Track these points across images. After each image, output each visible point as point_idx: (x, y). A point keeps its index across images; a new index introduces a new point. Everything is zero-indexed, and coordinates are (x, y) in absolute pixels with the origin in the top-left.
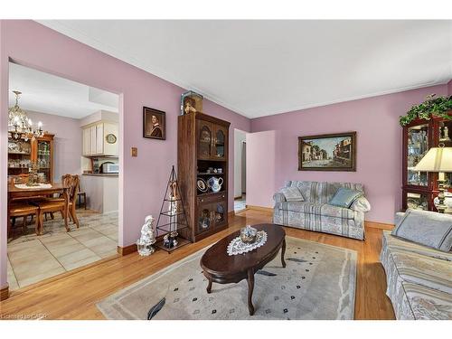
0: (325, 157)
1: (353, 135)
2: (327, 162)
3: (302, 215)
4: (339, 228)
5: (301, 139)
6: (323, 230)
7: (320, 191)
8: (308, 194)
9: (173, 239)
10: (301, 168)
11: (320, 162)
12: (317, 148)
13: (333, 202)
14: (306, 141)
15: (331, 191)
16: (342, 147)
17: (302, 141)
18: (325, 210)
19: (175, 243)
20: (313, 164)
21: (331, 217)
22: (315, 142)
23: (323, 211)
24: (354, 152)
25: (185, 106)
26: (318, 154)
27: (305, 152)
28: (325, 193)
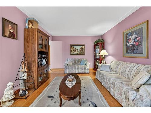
0: (77, 51)
1: (84, 45)
2: (78, 53)
3: (74, 69)
4: (84, 71)
5: (71, 45)
6: (80, 72)
7: (77, 61)
8: (74, 62)
9: (25, 91)
10: (71, 55)
11: (76, 53)
12: (75, 48)
13: (81, 64)
14: (72, 46)
15: (80, 61)
16: (82, 49)
17: (71, 46)
18: (80, 66)
19: (27, 92)
20: (74, 53)
21: (82, 68)
22: (75, 47)
23: (80, 67)
24: (85, 50)
25: (29, 24)
26: (76, 50)
27: (72, 49)
28: (78, 62)
